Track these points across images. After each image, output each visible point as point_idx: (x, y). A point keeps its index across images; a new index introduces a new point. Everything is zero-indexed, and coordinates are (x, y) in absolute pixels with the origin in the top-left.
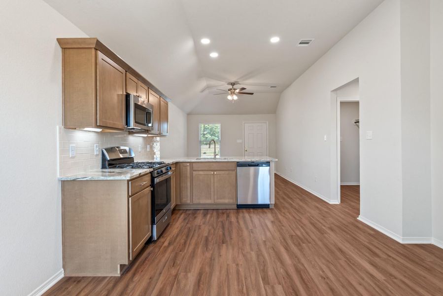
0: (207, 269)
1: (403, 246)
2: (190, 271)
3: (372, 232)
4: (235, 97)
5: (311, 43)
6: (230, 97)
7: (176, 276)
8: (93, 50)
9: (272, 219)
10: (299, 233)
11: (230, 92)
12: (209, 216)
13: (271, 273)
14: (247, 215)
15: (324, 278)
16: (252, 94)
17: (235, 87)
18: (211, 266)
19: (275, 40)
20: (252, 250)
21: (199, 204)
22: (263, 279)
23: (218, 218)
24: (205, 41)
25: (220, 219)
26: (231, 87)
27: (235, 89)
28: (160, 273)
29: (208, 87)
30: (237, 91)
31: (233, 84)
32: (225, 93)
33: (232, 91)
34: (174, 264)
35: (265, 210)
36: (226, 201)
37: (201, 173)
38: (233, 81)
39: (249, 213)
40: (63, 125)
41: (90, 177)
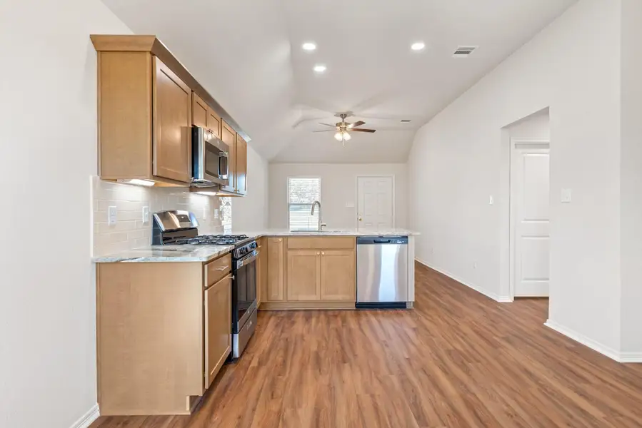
0: (327, 403)
1: (622, 366)
2: (300, 406)
4: (347, 136)
5: (473, 51)
6: (338, 136)
7: (279, 413)
8: (148, 56)
9: (414, 326)
10: (459, 347)
11: (338, 128)
12: (314, 320)
13: (427, 408)
14: (373, 319)
16: (373, 131)
17: (346, 120)
18: (332, 398)
19: (418, 46)
20: (391, 373)
21: (297, 302)
22: (418, 418)
23: (328, 323)
24: (309, 47)
25: (332, 326)
26: (340, 120)
27: (346, 124)
28: (254, 410)
29: (303, 120)
30: (350, 126)
31: (344, 116)
32: (332, 129)
33: (341, 127)
34: (272, 395)
35: (400, 311)
36: (339, 297)
37: (301, 253)
38: (344, 110)
39: (376, 315)
40: (98, 175)
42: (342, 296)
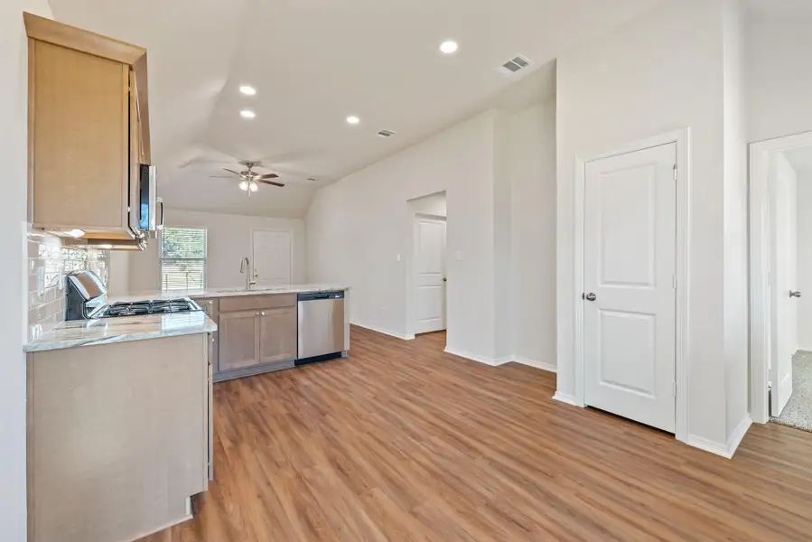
0: (334, 451)
2: (314, 464)
3: (464, 361)
4: (254, 187)
5: (392, 135)
6: (244, 186)
7: (299, 476)
9: (359, 370)
10: (403, 379)
11: (244, 176)
12: (260, 386)
13: (418, 431)
14: (318, 372)
15: (464, 415)
16: (283, 185)
17: (254, 169)
18: (338, 447)
19: (353, 120)
20: (370, 412)
22: (413, 438)
23: (279, 385)
24: (248, 90)
25: (284, 387)
26: (245, 168)
27: (255, 174)
28: (269, 484)
29: (198, 161)
30: (258, 177)
31: (250, 165)
32: (234, 176)
33: (249, 176)
34: (278, 466)
35: (338, 360)
36: (280, 357)
37: (237, 315)
38: (251, 159)
39: (319, 368)
40: (29, 220)
41: (123, 336)
42: (284, 356)
